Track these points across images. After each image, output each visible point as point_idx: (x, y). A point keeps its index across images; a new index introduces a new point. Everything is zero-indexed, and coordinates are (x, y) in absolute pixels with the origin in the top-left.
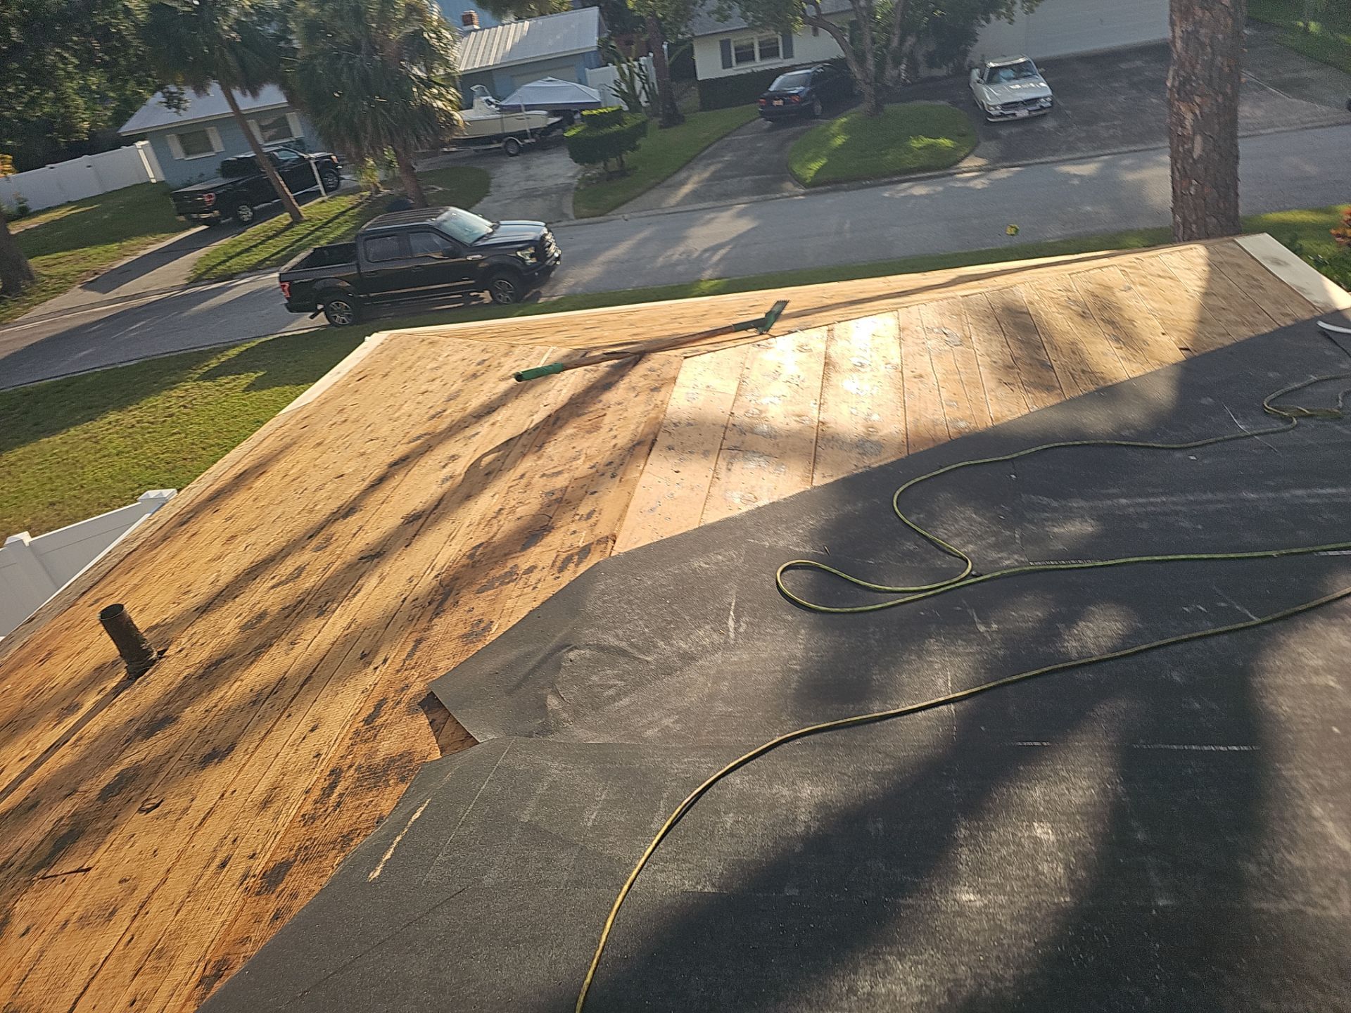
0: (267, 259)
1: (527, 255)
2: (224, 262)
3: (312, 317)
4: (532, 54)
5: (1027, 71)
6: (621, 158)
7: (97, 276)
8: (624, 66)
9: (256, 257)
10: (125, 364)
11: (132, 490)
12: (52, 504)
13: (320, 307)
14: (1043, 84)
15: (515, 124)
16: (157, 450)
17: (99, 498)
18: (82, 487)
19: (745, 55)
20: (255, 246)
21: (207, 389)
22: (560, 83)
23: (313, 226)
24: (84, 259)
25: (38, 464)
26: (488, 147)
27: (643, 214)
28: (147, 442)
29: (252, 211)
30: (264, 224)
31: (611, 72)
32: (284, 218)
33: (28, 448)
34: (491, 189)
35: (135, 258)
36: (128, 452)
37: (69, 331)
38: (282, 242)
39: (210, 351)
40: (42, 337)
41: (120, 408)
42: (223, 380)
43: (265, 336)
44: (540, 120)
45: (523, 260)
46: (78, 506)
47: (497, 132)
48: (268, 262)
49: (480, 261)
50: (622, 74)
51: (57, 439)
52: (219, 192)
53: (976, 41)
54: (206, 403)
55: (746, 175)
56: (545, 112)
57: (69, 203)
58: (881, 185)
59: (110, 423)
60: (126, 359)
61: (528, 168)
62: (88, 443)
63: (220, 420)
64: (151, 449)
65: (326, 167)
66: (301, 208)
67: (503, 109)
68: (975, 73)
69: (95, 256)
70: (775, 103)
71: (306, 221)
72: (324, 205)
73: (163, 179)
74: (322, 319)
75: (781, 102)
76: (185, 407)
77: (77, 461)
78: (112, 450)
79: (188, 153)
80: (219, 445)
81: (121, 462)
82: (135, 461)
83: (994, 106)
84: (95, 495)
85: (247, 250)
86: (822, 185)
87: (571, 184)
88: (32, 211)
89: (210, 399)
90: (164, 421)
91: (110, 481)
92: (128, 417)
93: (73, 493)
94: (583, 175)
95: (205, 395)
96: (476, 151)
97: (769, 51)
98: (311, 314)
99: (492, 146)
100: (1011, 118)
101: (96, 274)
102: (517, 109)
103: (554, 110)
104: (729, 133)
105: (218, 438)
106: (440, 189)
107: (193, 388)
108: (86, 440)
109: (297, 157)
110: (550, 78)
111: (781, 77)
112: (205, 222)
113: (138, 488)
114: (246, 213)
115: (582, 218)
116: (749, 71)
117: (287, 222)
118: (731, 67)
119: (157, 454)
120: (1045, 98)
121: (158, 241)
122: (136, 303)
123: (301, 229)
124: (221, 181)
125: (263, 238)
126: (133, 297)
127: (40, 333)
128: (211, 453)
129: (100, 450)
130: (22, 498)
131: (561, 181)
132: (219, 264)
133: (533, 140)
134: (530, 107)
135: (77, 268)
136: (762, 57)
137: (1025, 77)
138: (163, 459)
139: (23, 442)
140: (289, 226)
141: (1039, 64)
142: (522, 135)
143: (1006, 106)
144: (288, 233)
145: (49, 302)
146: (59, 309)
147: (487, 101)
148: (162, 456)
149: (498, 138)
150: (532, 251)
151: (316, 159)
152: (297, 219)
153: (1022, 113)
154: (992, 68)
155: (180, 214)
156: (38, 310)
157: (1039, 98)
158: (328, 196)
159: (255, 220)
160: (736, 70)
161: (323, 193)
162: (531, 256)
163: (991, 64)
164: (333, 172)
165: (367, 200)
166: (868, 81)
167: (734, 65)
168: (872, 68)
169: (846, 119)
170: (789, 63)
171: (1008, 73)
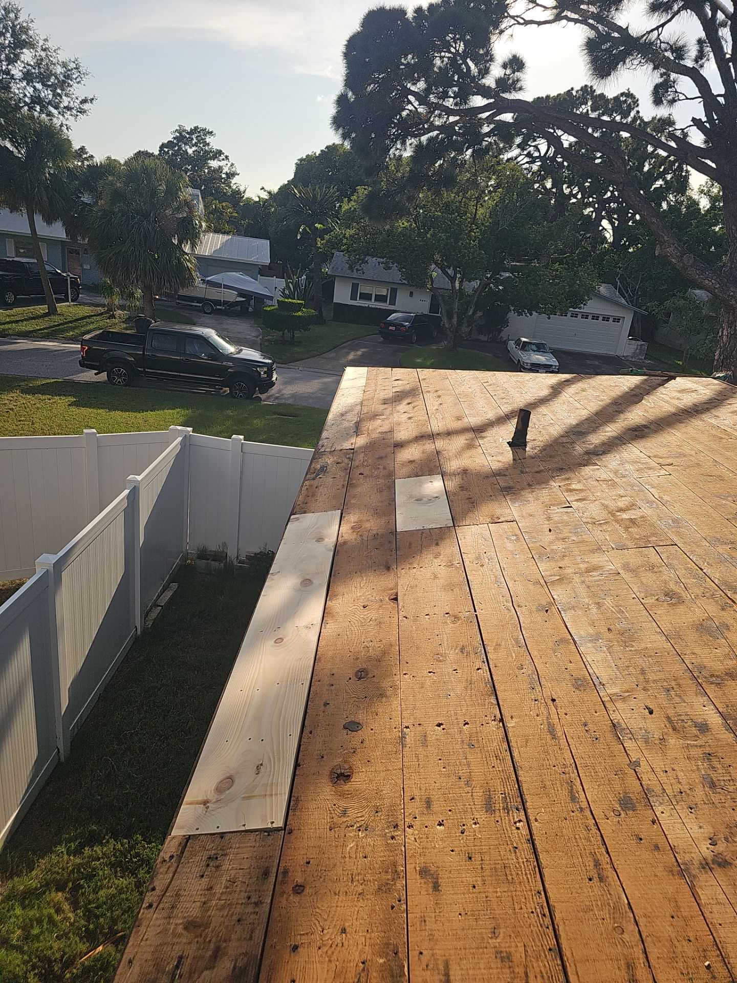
0: (34, 331)
1: (262, 372)
3: (96, 374)
4: (225, 256)
5: (545, 349)
6: (293, 333)
8: (290, 281)
9: (24, 328)
13: (105, 368)
14: (554, 359)
15: (214, 294)
19: (366, 297)
20: (22, 321)
22: (246, 278)
23: (66, 319)
26: (190, 304)
27: (312, 370)
29: (15, 297)
30: (25, 308)
31: (280, 282)
32: (43, 309)
38: (43, 324)
39: (16, 379)
44: (232, 296)
45: (260, 373)
47: (201, 296)
48: (35, 334)
50: (287, 285)
53: (508, 326)
56: (236, 293)
65: (73, 284)
66: (55, 305)
67: (206, 282)
68: (512, 343)
70: (390, 328)
71: (60, 314)
72: (71, 309)
74: (103, 377)
75: (394, 328)
83: (527, 363)
85: (17, 322)
94: (263, 337)
96: (178, 303)
97: (381, 298)
98: (96, 371)
99: (194, 304)
102: (218, 285)
103: (241, 293)
104: (357, 338)
107: (17, 397)
109: (53, 271)
110: (242, 273)
111: (395, 314)
114: (10, 298)
116: (367, 306)
117: (45, 312)
118: (356, 300)
120: (555, 366)
123: (56, 319)
125: (26, 317)
131: (248, 337)
133: (223, 308)
134: (226, 287)
136: (375, 300)
137: (542, 351)
140: (45, 315)
141: (551, 347)
142: (218, 302)
143: (533, 365)
144: (46, 319)
149: (200, 300)
150: (265, 369)
151: (70, 277)
152: (52, 311)
154: (524, 342)
157: (552, 366)
158: (72, 303)
159: (17, 303)
160: (359, 303)
161: (70, 300)
162: (265, 373)
163: (524, 339)
164: (76, 289)
165: (106, 312)
166: (452, 329)
167: (358, 299)
168: (455, 323)
169: (434, 348)
170: (392, 307)
171: (534, 347)
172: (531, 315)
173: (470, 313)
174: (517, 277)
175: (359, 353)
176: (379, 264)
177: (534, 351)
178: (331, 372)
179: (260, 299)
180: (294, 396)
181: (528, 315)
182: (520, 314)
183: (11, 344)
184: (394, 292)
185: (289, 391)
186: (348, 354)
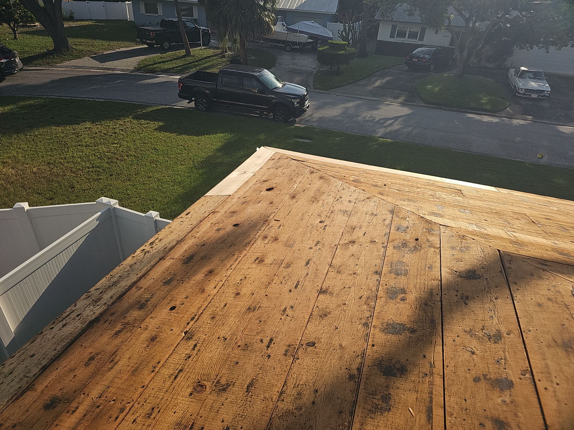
0: (172, 68)
1: (296, 102)
2: (153, 64)
3: (188, 103)
4: (306, 9)
5: (540, 77)
6: (339, 66)
7: (96, 55)
8: (347, 25)
9: (167, 66)
10: (99, 100)
11: (89, 168)
12: (49, 163)
13: (193, 99)
14: (547, 85)
15: (292, 38)
16: (105, 150)
17: (72, 168)
18: (66, 159)
19: (401, 34)
20: (168, 61)
21: (134, 124)
22: (317, 25)
23: (195, 59)
24: (92, 46)
25: (48, 139)
26: (278, 45)
27: (345, 95)
28: (101, 144)
29: (169, 45)
30: (173, 52)
31: (340, 26)
32: (183, 52)
33: (45, 130)
34: (276, 64)
35: (114, 51)
36: (91, 146)
37: (77, 77)
38: (180, 63)
39: (139, 105)
40: (66, 76)
41: (93, 121)
42: (143, 121)
43: (165, 105)
44: (304, 38)
45: (294, 104)
46: (61, 168)
47: (283, 39)
48: (172, 70)
49: (273, 99)
50: (345, 28)
51: (60, 129)
52: (157, 33)
53: (512, 56)
54: (132, 131)
55: (396, 90)
56: (307, 36)
57: (91, 20)
58: (461, 112)
59: (86, 128)
60: (100, 97)
61: (294, 59)
62: (73, 136)
63: (138, 143)
64: (103, 148)
65: (206, 34)
66: (191, 49)
67: (289, 29)
68: (512, 71)
69: (97, 46)
70: (414, 60)
71: (192, 56)
72: (201, 51)
73: (133, 20)
74: (192, 104)
75: (417, 60)
76: (122, 130)
77: (67, 144)
78: (84, 143)
79: (146, 12)
80: (135, 156)
81: (87, 151)
82: (94, 152)
83: (522, 89)
84: (70, 165)
85: (164, 62)
86: (433, 104)
87: (313, 72)
88: (75, 19)
89: (135, 130)
90: (111, 135)
91: (79, 160)
92: (96, 128)
93: (60, 161)
94: (319, 69)
95: (133, 127)
96: (271, 45)
97: (413, 35)
98: (189, 101)
99: (279, 45)
100: (528, 96)
101: (96, 54)
102: (296, 31)
103: (311, 36)
104: (388, 68)
105: (136, 152)
106: (253, 58)
107: (128, 122)
108: (73, 134)
109: (194, 26)
110: (313, 21)
111: (420, 48)
112: (147, 44)
113: (92, 168)
114: (166, 45)
115: (316, 89)
116: (402, 42)
117: (184, 54)
119: (104, 152)
120: (548, 91)
121: (126, 47)
122: (110, 72)
123: (189, 59)
124: (159, 28)
125: (171, 59)
126: (109, 69)
127: (65, 74)
128: (131, 160)
129: (78, 141)
130: (36, 156)
131: (309, 69)
132: (150, 65)
133: (298, 47)
134: (301, 32)
135: (88, 49)
136: (409, 37)
137: (538, 79)
138: (107, 156)
139: (44, 126)
140: (184, 56)
141: (546, 75)
142: (295, 43)
143: (526, 90)
144: (183, 59)
145: (72, 61)
146: (76, 65)
147: (283, 24)
148: (106, 154)
149: (284, 42)
150: (298, 100)
151: (202, 29)
152: (188, 54)
153: (534, 96)
154: (523, 70)
155: (138, 38)
156: (67, 63)
157: (544, 91)
158: (204, 47)
159: (170, 49)
160: (395, 40)
161: (202, 45)
162: (298, 103)
163: (523, 68)
164: (208, 38)
165: (220, 54)
166: (462, 61)
167: (395, 37)
168: (465, 56)
169: (446, 75)
170: (420, 43)
171: (531, 75)
172: (532, 48)
173: (480, 47)
174: (524, 16)
175: (385, 81)
176: (404, 12)
177: (531, 78)
178: (359, 97)
179: (324, 40)
180: (320, 119)
181: (529, 48)
182: (522, 48)
183: (153, 78)
184: (423, 31)
185: (318, 115)
186: (376, 80)
